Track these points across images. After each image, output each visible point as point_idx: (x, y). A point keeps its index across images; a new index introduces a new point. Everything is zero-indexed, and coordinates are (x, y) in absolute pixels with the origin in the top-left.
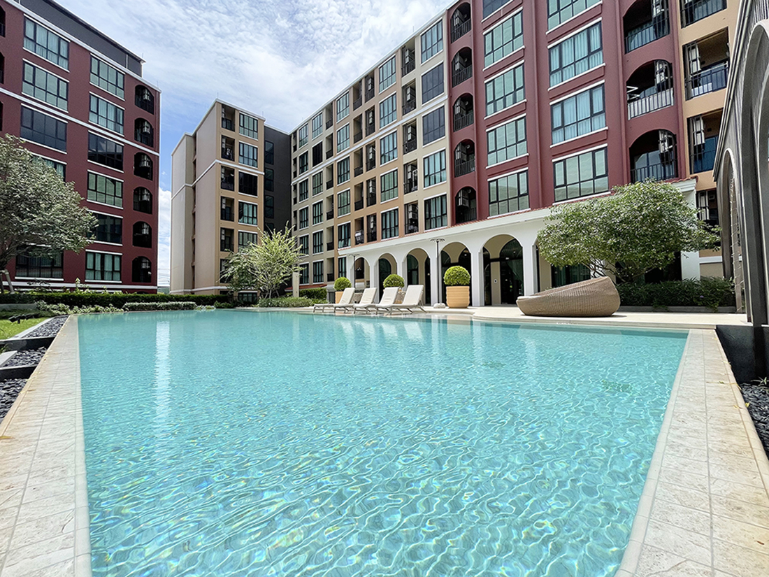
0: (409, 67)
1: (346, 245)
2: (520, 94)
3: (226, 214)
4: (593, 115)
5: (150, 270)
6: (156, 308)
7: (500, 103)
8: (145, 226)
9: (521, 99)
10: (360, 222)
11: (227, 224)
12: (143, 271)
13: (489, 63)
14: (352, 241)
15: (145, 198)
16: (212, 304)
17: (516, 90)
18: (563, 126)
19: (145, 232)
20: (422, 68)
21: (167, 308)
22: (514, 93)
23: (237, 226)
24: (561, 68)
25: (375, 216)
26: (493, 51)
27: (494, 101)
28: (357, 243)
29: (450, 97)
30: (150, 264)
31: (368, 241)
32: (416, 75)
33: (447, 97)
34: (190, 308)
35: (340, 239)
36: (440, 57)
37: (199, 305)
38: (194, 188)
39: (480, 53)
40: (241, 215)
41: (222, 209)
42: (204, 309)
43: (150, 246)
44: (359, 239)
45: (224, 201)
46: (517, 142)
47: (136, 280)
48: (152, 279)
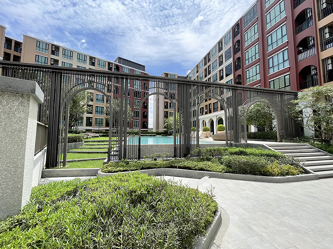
0: (220, 49)
1: (202, 114)
2: (257, 55)
3: (166, 107)
4: (284, 61)
5: (146, 125)
6: (146, 135)
7: (250, 60)
8: (146, 112)
9: (257, 57)
10: (206, 106)
11: (166, 110)
12: (145, 125)
13: (246, 45)
14: (204, 113)
15: (146, 105)
16: (161, 135)
17: (256, 54)
18: (273, 67)
19: (146, 114)
20: (225, 49)
21: (149, 135)
22: (255, 55)
23: (169, 110)
24: (272, 43)
25: (211, 104)
26: (248, 40)
27: (248, 59)
28: (206, 114)
29: (234, 59)
30: (146, 123)
31: (209, 113)
32: (223, 52)
33: (232, 59)
34: (155, 136)
35: (201, 113)
36: (230, 45)
37: (157, 135)
38: (158, 98)
39: (243, 41)
40: (170, 106)
41: (165, 105)
42: (158, 136)
43: (146, 118)
44: (206, 112)
45: (165, 103)
46: (257, 74)
47: (143, 128)
48: (147, 127)
